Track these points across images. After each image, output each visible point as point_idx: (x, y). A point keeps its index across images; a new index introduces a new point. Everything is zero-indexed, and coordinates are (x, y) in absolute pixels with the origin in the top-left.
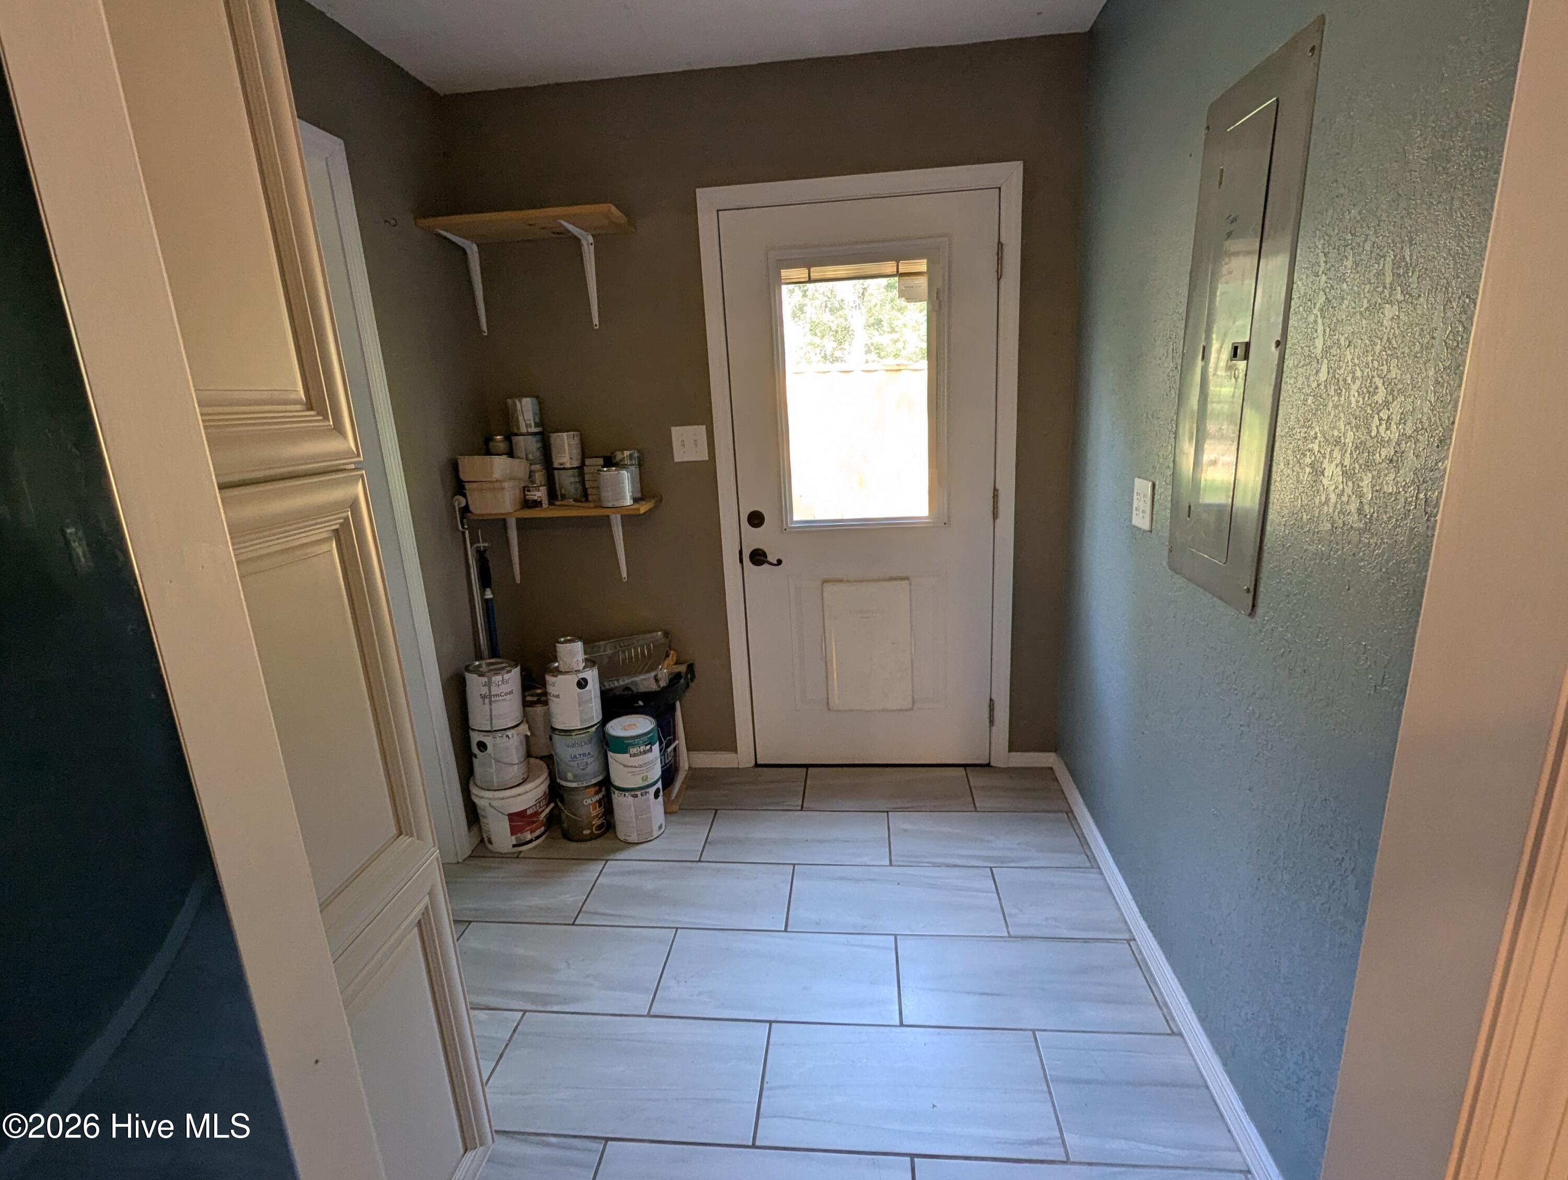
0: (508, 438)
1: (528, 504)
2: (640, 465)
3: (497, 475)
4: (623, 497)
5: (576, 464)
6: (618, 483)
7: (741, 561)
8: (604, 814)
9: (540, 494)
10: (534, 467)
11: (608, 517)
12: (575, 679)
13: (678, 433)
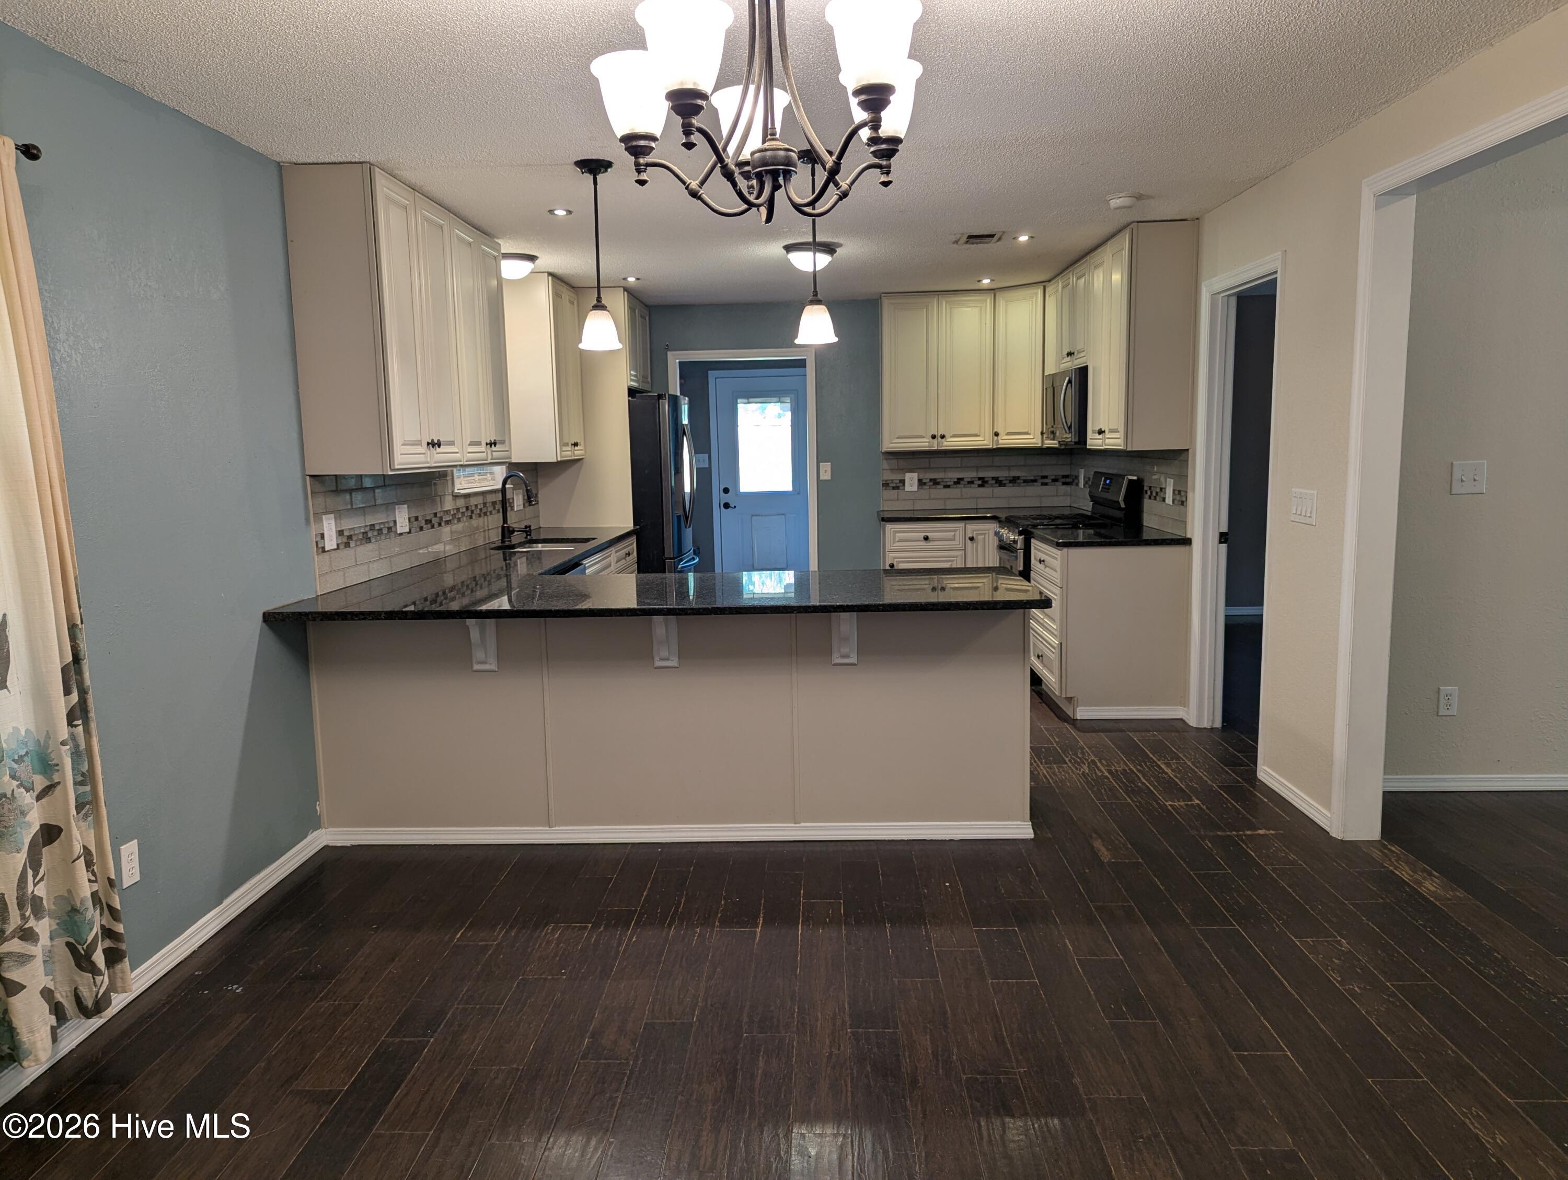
7: (720, 507)
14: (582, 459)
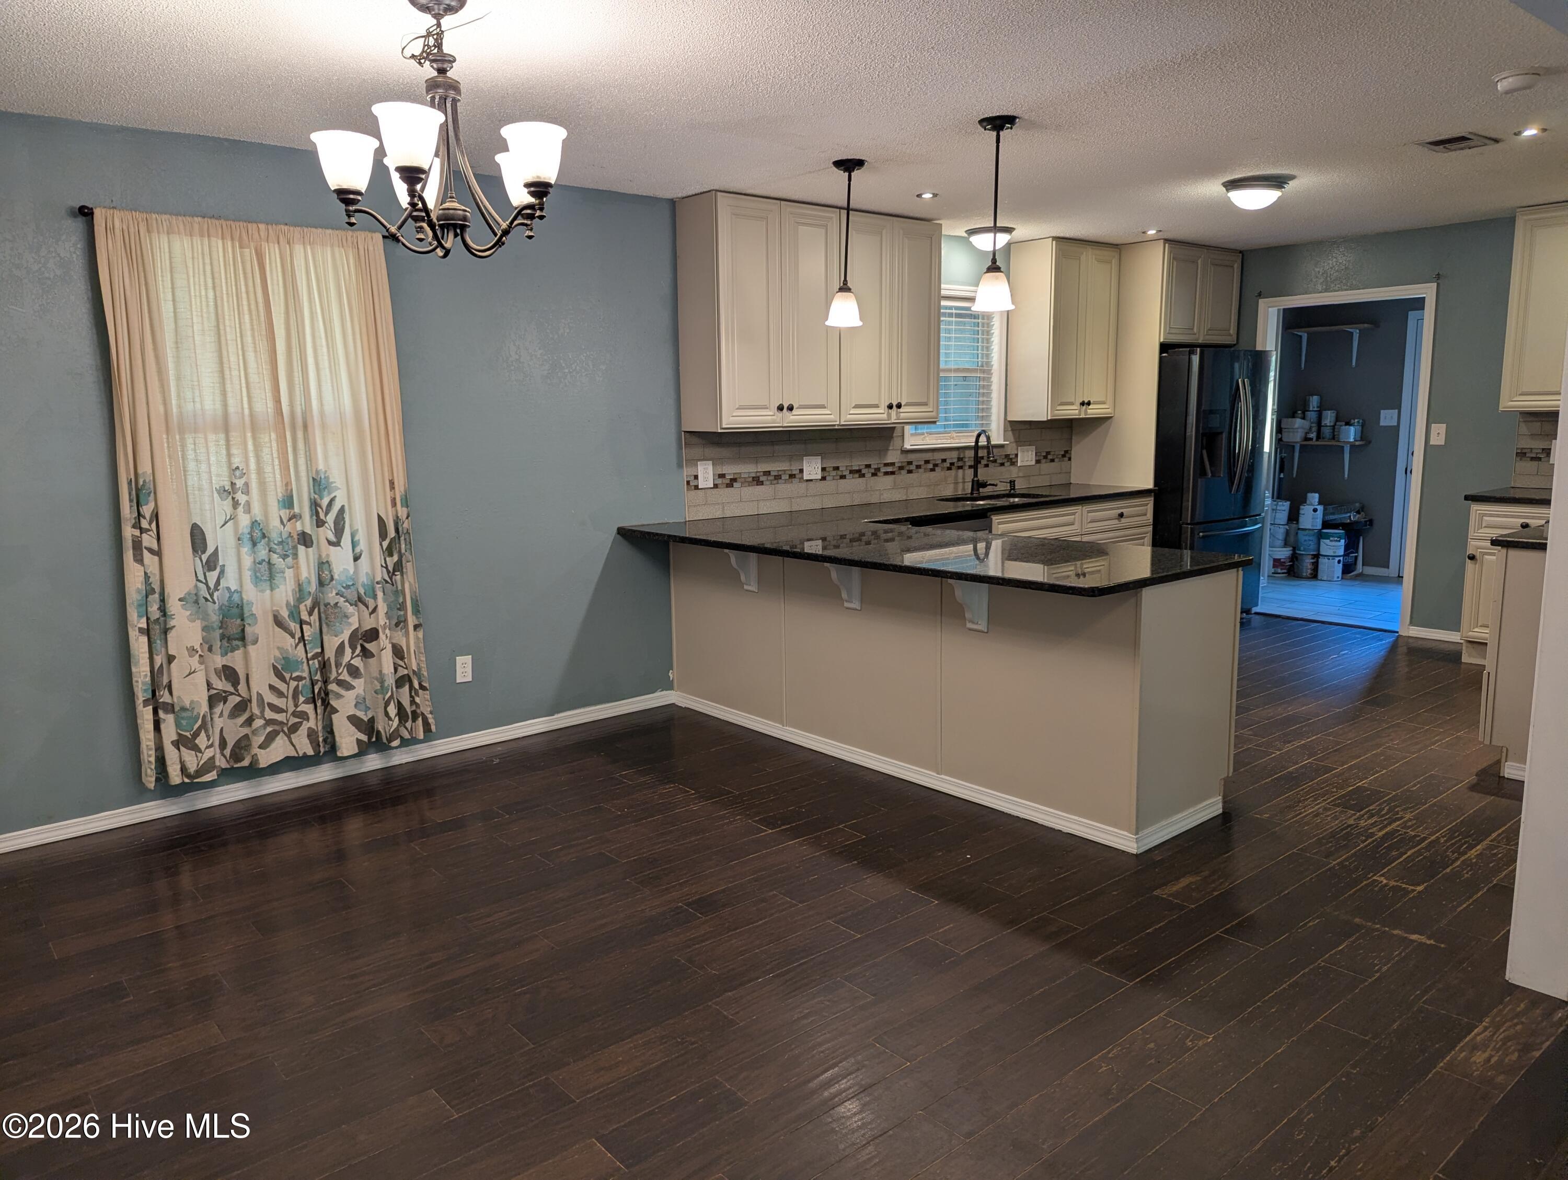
0: (1304, 413)
1: (1306, 439)
2: (1363, 426)
3: (1296, 426)
4: (1349, 438)
5: (1332, 424)
6: (1349, 431)
7: (1406, 473)
8: (1313, 570)
9: (1313, 435)
10: (1313, 425)
11: (1343, 447)
12: (1312, 508)
13: (1383, 413)
14: (1111, 417)
